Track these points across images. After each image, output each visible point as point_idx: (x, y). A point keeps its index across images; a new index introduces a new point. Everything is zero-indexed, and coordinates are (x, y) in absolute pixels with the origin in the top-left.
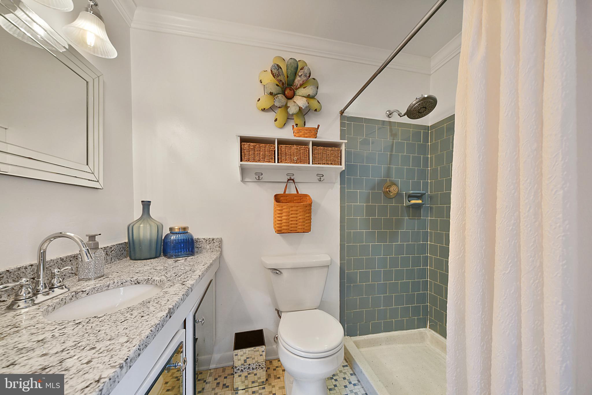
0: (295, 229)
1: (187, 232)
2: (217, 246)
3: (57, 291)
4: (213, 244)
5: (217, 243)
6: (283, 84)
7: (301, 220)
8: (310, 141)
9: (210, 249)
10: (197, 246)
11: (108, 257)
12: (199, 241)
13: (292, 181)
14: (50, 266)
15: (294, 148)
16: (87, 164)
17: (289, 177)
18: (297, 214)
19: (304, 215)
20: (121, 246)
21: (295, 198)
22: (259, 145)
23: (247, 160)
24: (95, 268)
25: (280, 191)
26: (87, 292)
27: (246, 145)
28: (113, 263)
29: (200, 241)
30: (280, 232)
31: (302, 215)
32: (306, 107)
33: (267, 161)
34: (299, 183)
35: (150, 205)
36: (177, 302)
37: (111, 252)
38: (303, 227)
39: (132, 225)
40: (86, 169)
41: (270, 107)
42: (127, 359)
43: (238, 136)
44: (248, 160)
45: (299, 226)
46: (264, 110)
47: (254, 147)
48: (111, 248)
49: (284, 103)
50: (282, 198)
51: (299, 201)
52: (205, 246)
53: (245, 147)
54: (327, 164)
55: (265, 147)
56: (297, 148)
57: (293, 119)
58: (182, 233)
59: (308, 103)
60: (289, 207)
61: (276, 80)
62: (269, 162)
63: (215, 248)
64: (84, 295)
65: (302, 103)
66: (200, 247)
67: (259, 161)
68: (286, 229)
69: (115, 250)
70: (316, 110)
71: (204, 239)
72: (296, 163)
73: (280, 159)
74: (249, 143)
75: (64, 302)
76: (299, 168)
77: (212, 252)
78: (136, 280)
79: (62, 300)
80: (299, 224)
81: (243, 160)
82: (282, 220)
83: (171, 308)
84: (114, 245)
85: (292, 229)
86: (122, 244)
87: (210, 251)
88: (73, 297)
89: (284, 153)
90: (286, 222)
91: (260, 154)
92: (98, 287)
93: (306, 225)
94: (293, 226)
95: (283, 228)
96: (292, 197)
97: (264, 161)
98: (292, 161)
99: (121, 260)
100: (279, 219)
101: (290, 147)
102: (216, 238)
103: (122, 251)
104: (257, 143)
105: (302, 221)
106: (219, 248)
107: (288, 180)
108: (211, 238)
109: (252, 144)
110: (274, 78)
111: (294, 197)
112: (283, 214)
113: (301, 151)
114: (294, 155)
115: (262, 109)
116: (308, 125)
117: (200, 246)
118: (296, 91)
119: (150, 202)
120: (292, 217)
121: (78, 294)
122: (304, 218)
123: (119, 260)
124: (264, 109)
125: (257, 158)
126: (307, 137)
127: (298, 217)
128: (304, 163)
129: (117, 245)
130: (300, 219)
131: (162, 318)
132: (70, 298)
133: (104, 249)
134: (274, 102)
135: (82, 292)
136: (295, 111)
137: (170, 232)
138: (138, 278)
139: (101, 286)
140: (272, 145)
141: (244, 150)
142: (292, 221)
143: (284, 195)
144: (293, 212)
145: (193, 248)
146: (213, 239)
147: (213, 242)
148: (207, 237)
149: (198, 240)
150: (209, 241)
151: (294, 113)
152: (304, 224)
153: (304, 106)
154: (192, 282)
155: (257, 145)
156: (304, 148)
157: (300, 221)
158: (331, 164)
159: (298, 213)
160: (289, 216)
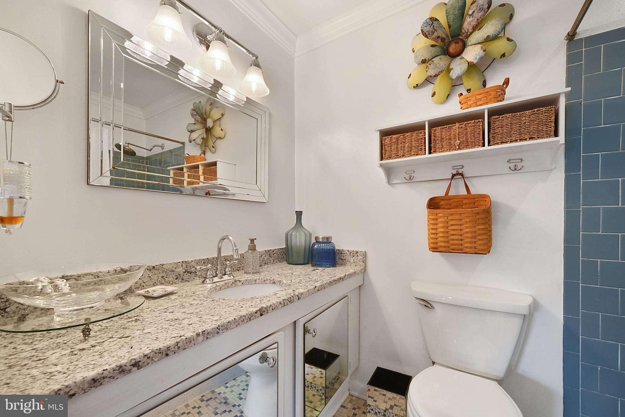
0: (460, 247)
1: (331, 242)
2: (360, 261)
3: (226, 277)
4: (357, 257)
5: (361, 256)
6: (443, 40)
7: (469, 235)
8: (484, 109)
9: (354, 262)
10: (342, 258)
11: (271, 259)
12: (343, 252)
13: (461, 177)
14: (230, 259)
15: (456, 128)
16: (256, 184)
17: (456, 170)
18: (461, 225)
19: (475, 227)
20: (282, 251)
21: (465, 201)
22: (403, 135)
23: (388, 158)
24: (253, 265)
25: (439, 191)
26: (242, 282)
27: (387, 139)
28: (275, 264)
29: (345, 252)
30: (434, 249)
31: (471, 227)
32: (481, 58)
33: (414, 155)
34: (472, 179)
35: (301, 215)
36: (273, 304)
37: (273, 255)
38: (474, 245)
39: (290, 233)
40: (255, 187)
41: (426, 79)
42: (204, 331)
43: (378, 131)
44: (390, 158)
45: (467, 242)
46: (417, 87)
47: (397, 139)
48: (273, 251)
49: (444, 66)
50: (442, 203)
51: (472, 205)
52: (349, 259)
53: (386, 142)
54: (520, 140)
55: (412, 136)
56: (461, 126)
57: (463, 84)
58: (325, 243)
59: (484, 51)
60: (447, 215)
61: (430, 41)
62: (417, 154)
63: (358, 262)
64: (240, 284)
65: (473, 56)
66: (345, 260)
67: (403, 156)
68: (444, 247)
69: (276, 253)
70: (503, 55)
71: (348, 251)
72: (459, 149)
73: (432, 148)
74: (391, 136)
75: (227, 286)
76: (469, 156)
77: (356, 266)
78: (273, 280)
79: (226, 284)
80: (466, 240)
81: (384, 158)
82: (437, 234)
83: (264, 307)
84: (276, 249)
85: (454, 247)
86: (283, 249)
87: (353, 265)
88: (233, 283)
89: (440, 138)
90: (443, 237)
91: (404, 147)
92: (249, 280)
93: (479, 242)
94: (455, 242)
95: (440, 244)
96: (459, 200)
97: (410, 155)
98: (451, 148)
99: (282, 262)
100: (433, 232)
101: (449, 127)
102: (360, 251)
103: (283, 255)
104: (400, 134)
105: (471, 236)
106: (362, 263)
107: (454, 175)
108: (355, 250)
109: (394, 136)
110: (428, 38)
111: (462, 200)
112: (438, 225)
113: (469, 130)
114: (455, 138)
115: (414, 87)
116: (490, 84)
117: (345, 258)
118: (467, 41)
119: (302, 212)
120: (453, 230)
121: (236, 282)
122: (475, 232)
123: (280, 262)
124: (417, 85)
125: (401, 153)
126: (481, 105)
127: (463, 229)
128: (474, 146)
129: (278, 249)
130: (467, 233)
131: (250, 312)
132: (231, 283)
133: (268, 251)
134: (427, 71)
135: (239, 282)
136: (461, 72)
137: (315, 241)
138: (275, 279)
139: (251, 279)
140: (422, 131)
141: (385, 146)
142: (453, 235)
143: (447, 198)
144: (453, 222)
145: (334, 259)
146: (357, 252)
147: (357, 255)
148: (351, 249)
149: (341, 252)
150: (353, 254)
151: (460, 74)
152: (475, 240)
153: (476, 58)
154: (301, 291)
155: (401, 136)
156: (473, 123)
157: (466, 235)
158: (530, 139)
159: (463, 224)
160: (448, 227)
